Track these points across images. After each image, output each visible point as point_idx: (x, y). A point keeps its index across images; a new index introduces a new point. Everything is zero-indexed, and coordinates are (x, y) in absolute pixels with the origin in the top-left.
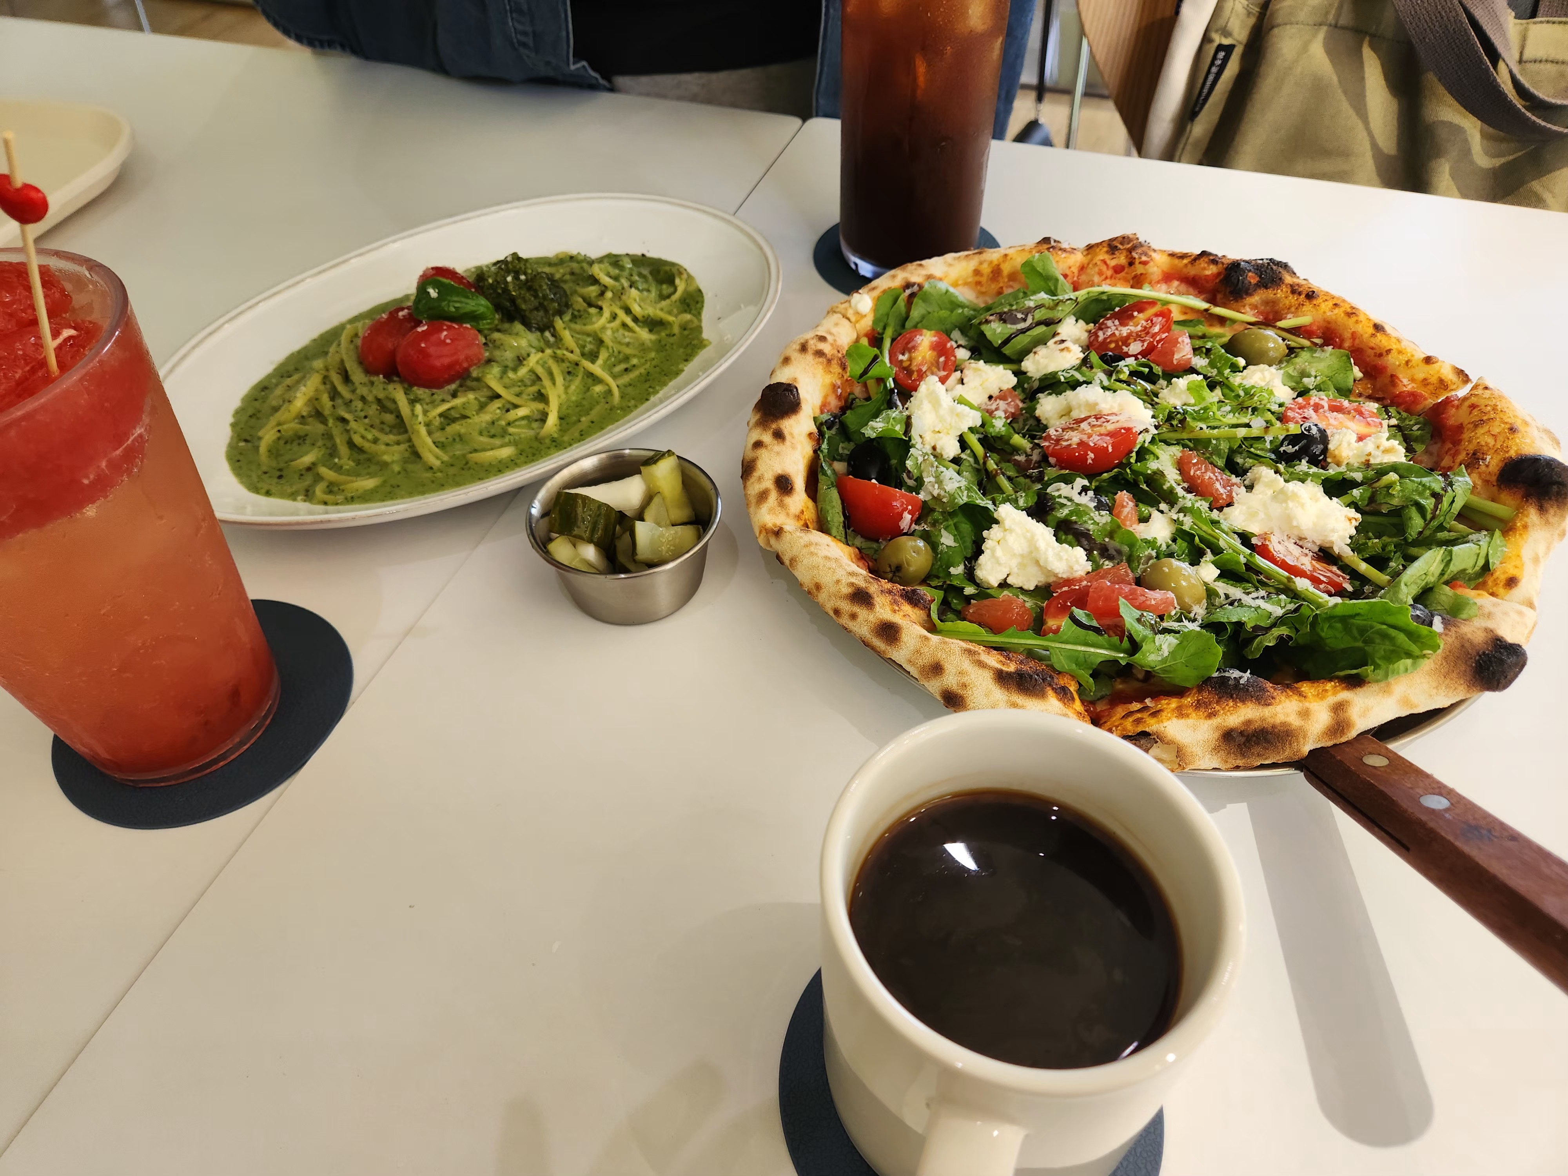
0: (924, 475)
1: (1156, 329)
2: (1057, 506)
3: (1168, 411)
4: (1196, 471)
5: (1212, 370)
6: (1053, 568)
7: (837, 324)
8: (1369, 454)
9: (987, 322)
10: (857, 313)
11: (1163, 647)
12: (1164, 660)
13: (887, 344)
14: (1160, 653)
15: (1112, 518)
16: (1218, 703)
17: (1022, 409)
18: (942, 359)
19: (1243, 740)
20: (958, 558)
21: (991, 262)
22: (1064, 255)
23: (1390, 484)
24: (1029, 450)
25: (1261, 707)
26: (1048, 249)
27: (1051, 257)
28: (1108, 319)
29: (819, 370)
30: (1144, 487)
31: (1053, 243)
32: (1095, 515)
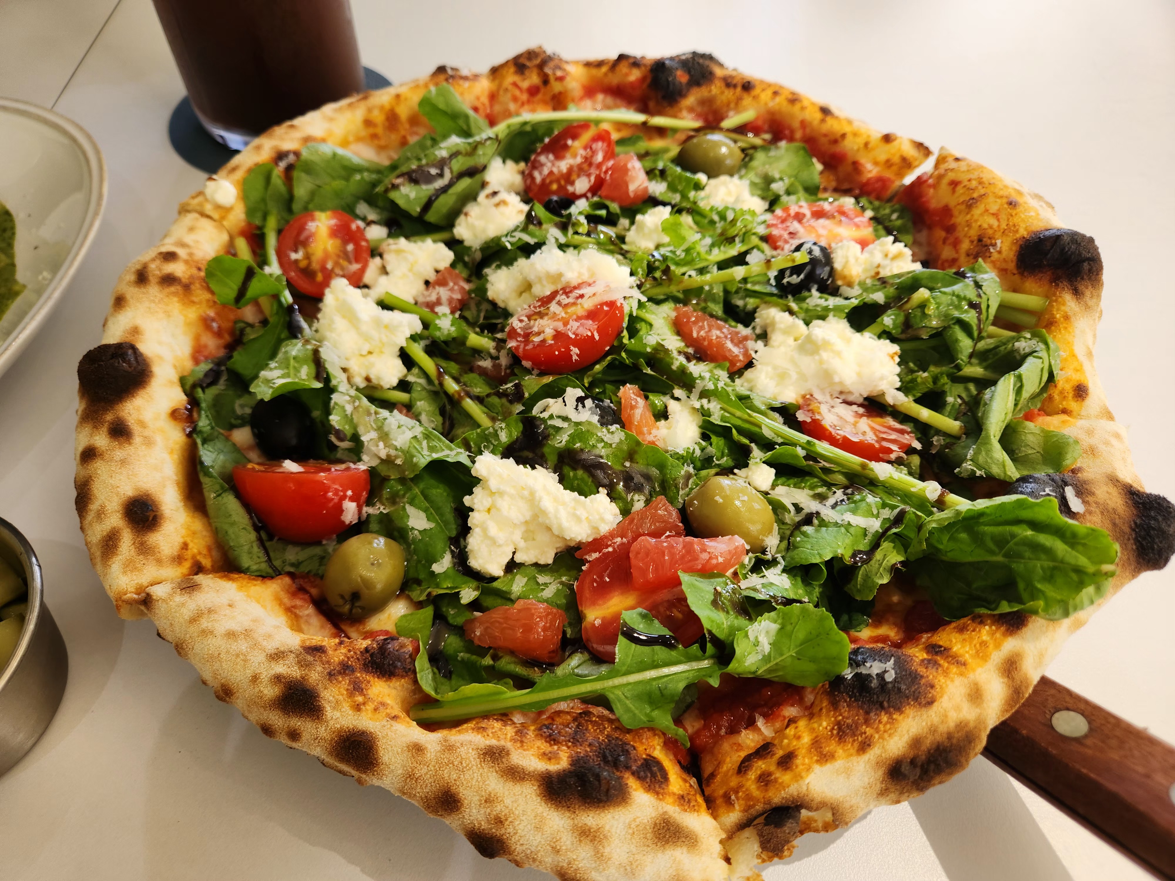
0: (361, 430)
1: (599, 157)
2: (551, 431)
3: (645, 262)
4: (698, 333)
5: (674, 196)
6: (573, 536)
7: (191, 229)
8: (879, 266)
9: (395, 187)
10: (218, 207)
11: (760, 639)
12: (767, 659)
13: (272, 241)
14: (759, 648)
15: (626, 434)
16: (867, 722)
17: (469, 292)
18: (350, 247)
19: (918, 771)
20: (440, 544)
21: (382, 108)
22: (466, 84)
23: (923, 302)
24: (493, 351)
25: (924, 711)
26: (447, 80)
27: (452, 89)
28: (539, 154)
29: (175, 306)
30: (649, 371)
31: (450, 72)
32: (602, 433)
